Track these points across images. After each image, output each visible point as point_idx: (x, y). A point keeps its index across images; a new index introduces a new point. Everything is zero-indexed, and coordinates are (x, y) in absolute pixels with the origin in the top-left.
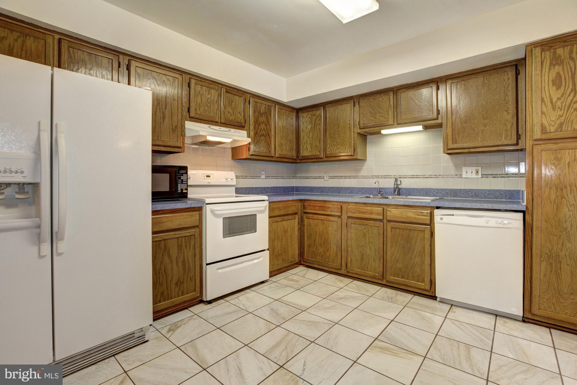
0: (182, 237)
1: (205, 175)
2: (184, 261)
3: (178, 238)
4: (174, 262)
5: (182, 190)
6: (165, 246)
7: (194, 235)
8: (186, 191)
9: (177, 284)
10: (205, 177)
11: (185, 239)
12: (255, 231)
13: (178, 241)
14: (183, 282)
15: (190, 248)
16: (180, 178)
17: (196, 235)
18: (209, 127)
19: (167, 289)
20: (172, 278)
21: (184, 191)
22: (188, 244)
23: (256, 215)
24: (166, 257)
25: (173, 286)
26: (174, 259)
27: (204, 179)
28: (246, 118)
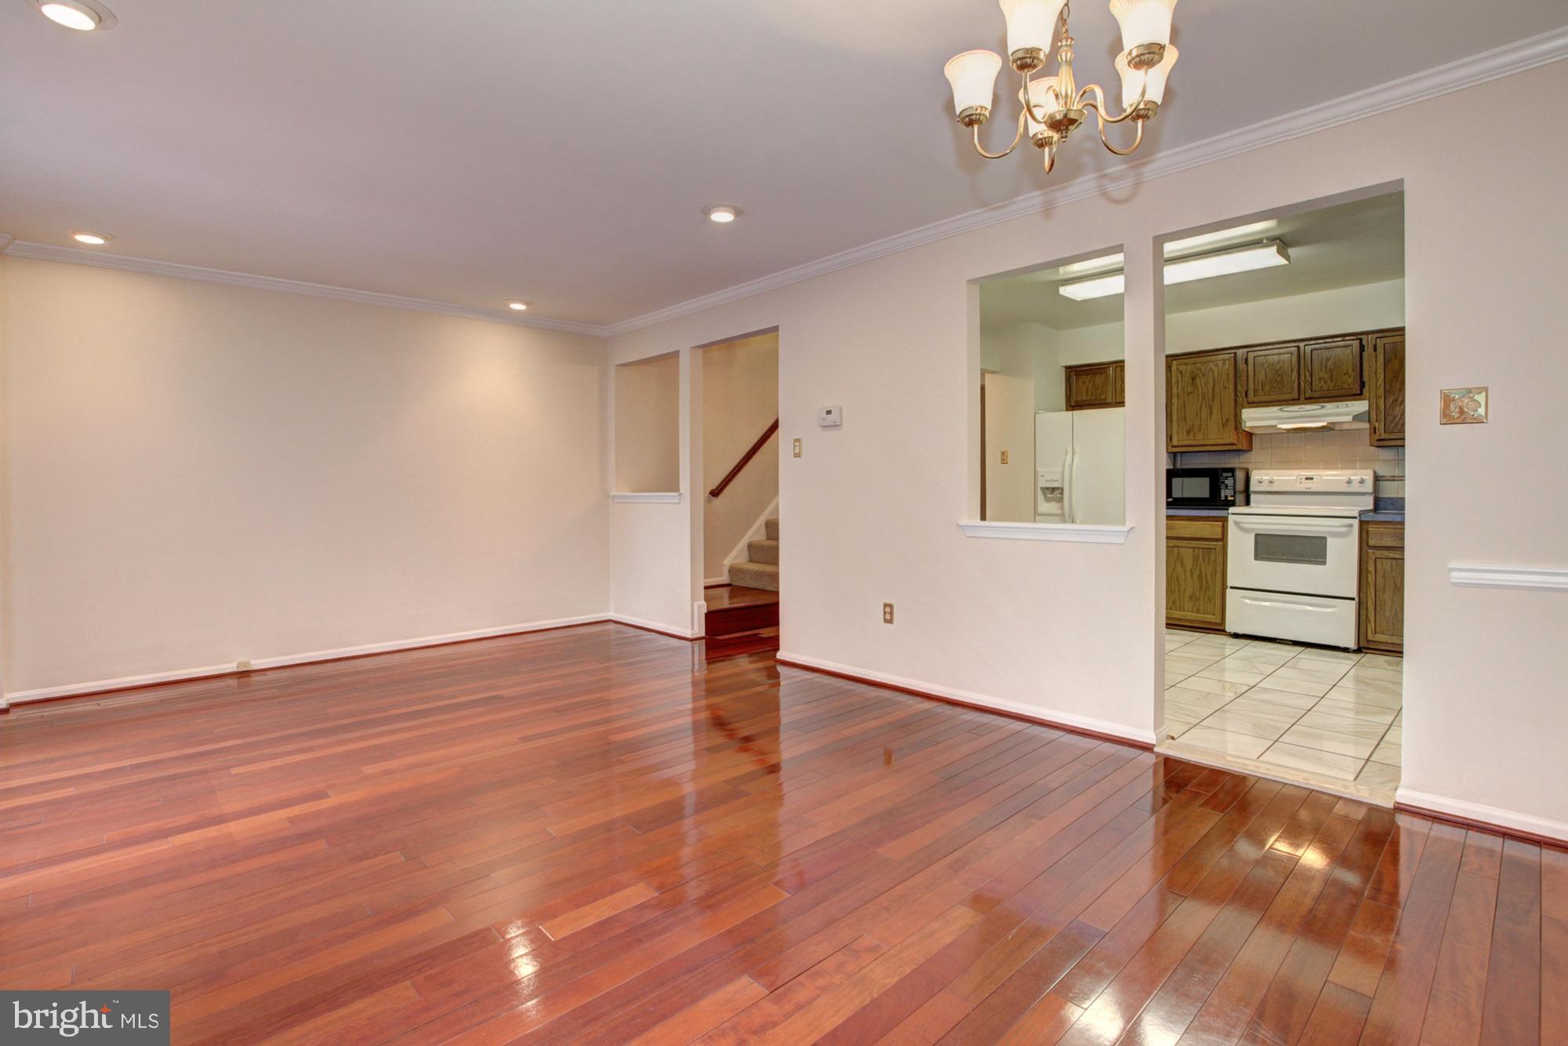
0: (1199, 548)
1: (1304, 477)
2: (1200, 574)
3: (1194, 548)
4: (1188, 574)
5: (1226, 497)
6: (1178, 553)
7: (1215, 549)
8: (1232, 498)
9: (1191, 598)
10: (1304, 480)
11: (1203, 552)
12: (1324, 563)
13: (1194, 551)
14: (1199, 599)
15: (1209, 563)
16: (1223, 483)
17: (1217, 550)
18: (1281, 410)
19: (1180, 599)
20: (1185, 590)
21: (1230, 498)
22: (1206, 557)
23: (1325, 538)
24: (1179, 565)
25: (1187, 599)
26: (1188, 569)
27: (1301, 483)
28: (1365, 379)
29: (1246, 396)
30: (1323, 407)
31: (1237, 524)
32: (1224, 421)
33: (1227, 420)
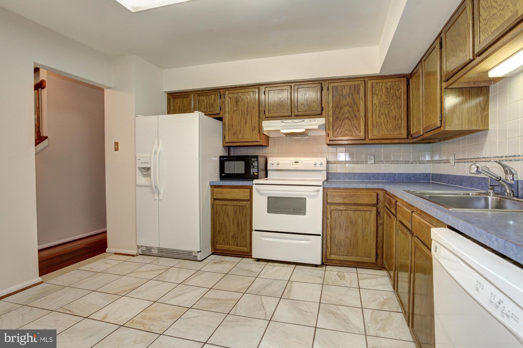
0: (237, 206)
1: (294, 162)
2: (238, 223)
3: (234, 206)
4: (231, 222)
5: (254, 173)
6: (225, 209)
7: (246, 206)
8: (257, 174)
9: (233, 237)
10: (294, 163)
11: (239, 208)
12: (305, 215)
13: (234, 208)
14: (237, 237)
15: (242, 215)
16: (252, 164)
17: (247, 206)
18: (282, 122)
19: (227, 238)
20: (230, 232)
21: (255, 174)
22: (241, 212)
23: (305, 199)
25: (231, 238)
26: (231, 219)
27: (292, 164)
28: (323, 106)
29: (265, 113)
30: (303, 121)
31: (257, 190)
32: (253, 128)
33: (255, 127)
